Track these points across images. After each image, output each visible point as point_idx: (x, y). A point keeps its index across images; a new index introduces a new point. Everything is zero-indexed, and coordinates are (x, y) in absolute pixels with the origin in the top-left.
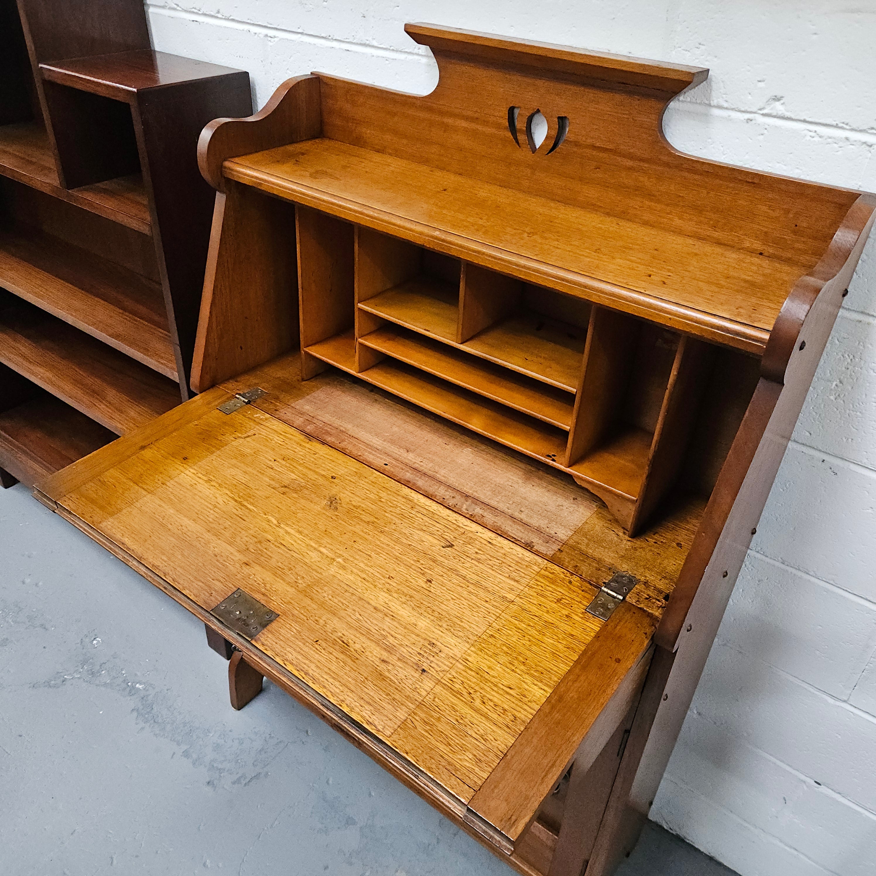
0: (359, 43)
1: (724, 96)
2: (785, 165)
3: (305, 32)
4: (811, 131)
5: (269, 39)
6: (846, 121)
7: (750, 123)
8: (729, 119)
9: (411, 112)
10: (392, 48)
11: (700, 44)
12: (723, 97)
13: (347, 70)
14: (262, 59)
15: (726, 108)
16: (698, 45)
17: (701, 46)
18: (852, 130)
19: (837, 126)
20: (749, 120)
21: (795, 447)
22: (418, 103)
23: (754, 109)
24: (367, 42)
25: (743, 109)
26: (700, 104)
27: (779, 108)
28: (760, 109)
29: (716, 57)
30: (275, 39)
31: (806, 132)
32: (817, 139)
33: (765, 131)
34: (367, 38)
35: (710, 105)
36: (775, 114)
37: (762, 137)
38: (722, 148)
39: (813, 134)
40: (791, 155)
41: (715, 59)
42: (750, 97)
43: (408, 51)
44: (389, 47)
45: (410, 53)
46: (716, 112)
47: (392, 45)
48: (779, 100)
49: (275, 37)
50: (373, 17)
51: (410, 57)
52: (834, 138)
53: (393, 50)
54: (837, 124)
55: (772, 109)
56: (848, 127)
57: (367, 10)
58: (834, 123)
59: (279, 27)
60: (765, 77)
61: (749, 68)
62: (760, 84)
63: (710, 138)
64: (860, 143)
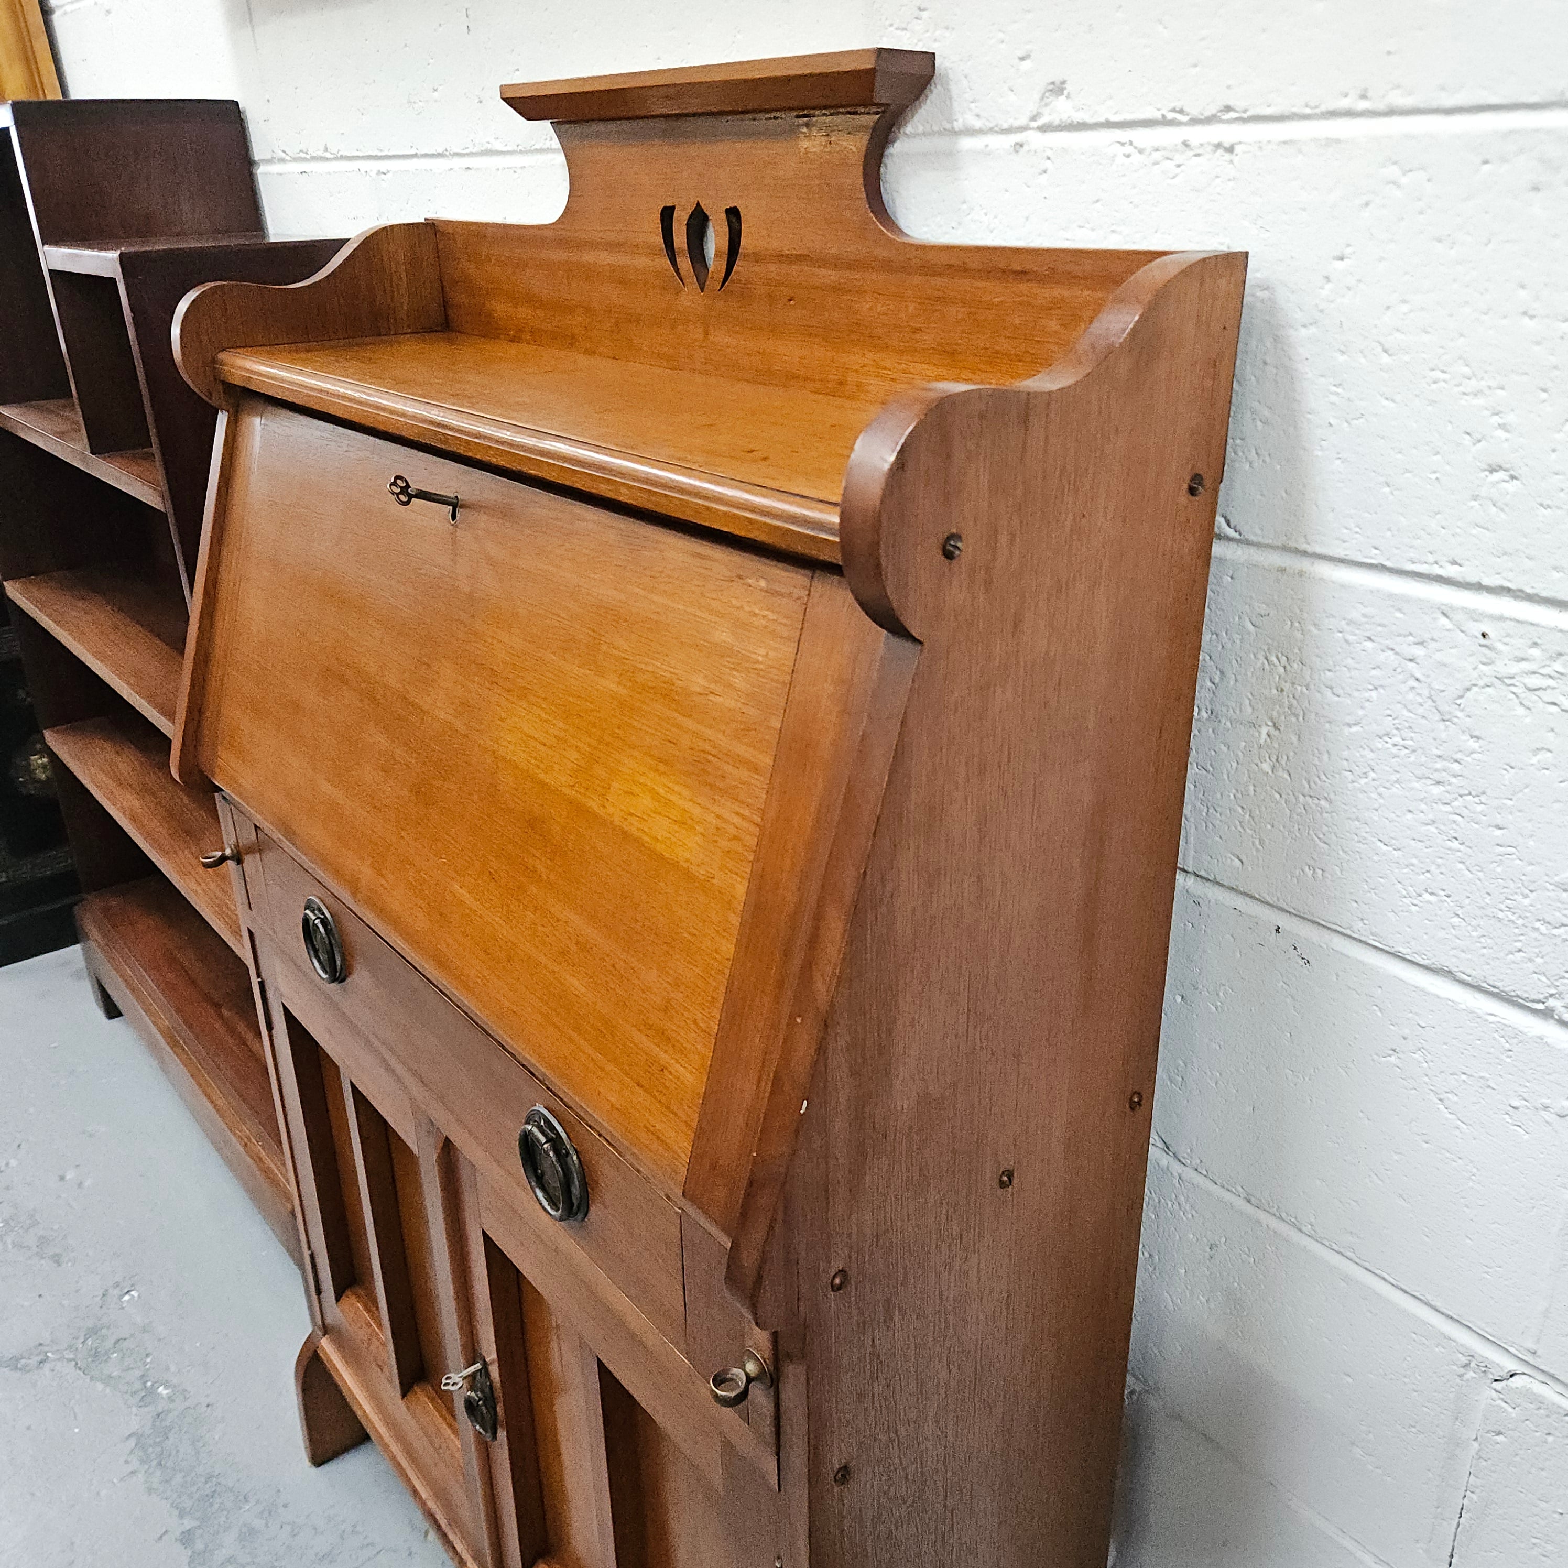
1: (973, 105)
2: (1093, 230)
4: (1123, 144)
5: (382, 176)
6: (1178, 105)
7: (1022, 152)
8: (987, 153)
11: (920, 9)
12: (970, 109)
15: (981, 132)
16: (917, 13)
17: (922, 13)
18: (1195, 121)
19: (1165, 122)
20: (1018, 147)
21: (1221, 898)
22: (549, 236)
23: (1023, 121)
24: (489, 146)
25: (1005, 126)
26: (940, 133)
27: (1062, 109)
28: (1033, 119)
29: (947, 28)
30: (389, 175)
31: (1116, 146)
32: (1136, 157)
33: (1049, 164)
34: (489, 139)
35: (955, 133)
36: (1057, 122)
37: (1045, 177)
38: (986, 219)
39: (1128, 149)
40: (1099, 205)
41: (947, 34)
42: (1012, 97)
46: (966, 143)
48: (1061, 90)
49: (388, 171)
52: (1165, 149)
54: (1163, 116)
55: (1052, 112)
56: (1184, 119)
58: (1158, 115)
59: (389, 153)
60: (1029, 47)
61: (1001, 35)
62: (1026, 65)
63: (964, 202)
64: (1210, 148)
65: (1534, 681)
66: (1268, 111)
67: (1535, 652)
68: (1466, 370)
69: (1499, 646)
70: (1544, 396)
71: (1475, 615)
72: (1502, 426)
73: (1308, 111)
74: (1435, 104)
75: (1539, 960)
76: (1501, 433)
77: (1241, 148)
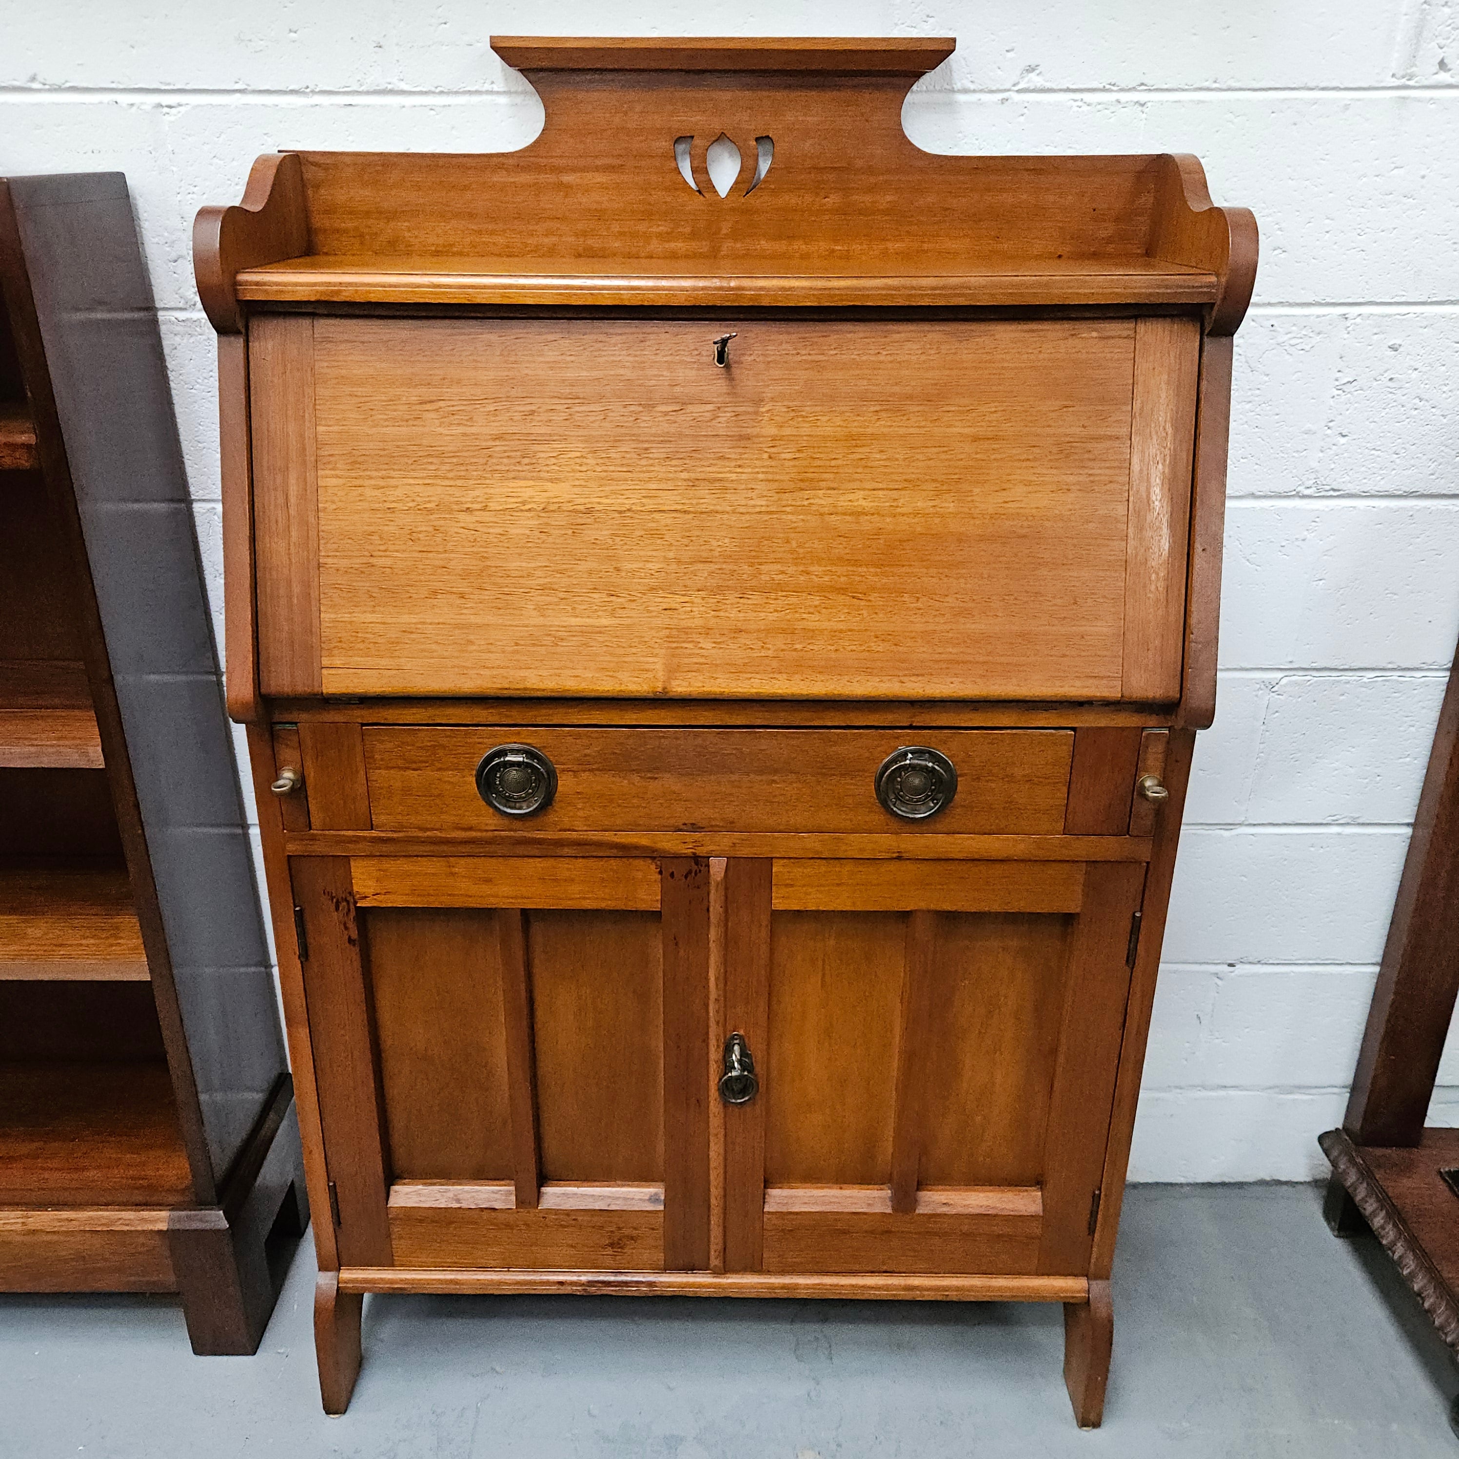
0: (372, 90)
1: (969, 76)
3: (249, 88)
4: (1077, 101)
5: (166, 110)
6: (1113, 82)
7: (1006, 103)
8: (980, 104)
9: (499, 178)
10: (439, 89)
11: (928, 16)
12: (967, 78)
13: (350, 138)
14: (150, 149)
15: (974, 91)
16: (925, 18)
18: (1122, 90)
19: (1104, 90)
20: (1004, 101)
22: (511, 161)
23: (1007, 86)
24: (390, 87)
25: (994, 88)
26: (940, 91)
27: (1035, 80)
28: (1014, 85)
29: (950, 29)
30: (180, 109)
31: (1072, 102)
32: (1085, 108)
33: (1025, 110)
34: (389, 80)
35: (953, 91)
36: (1032, 88)
37: (1022, 118)
38: (977, 142)
39: (1080, 103)
40: (1060, 134)
42: (999, 72)
43: (474, 89)
44: (433, 89)
45: (477, 92)
46: (961, 98)
47: (440, 84)
48: (1033, 70)
49: (180, 105)
50: (397, 44)
51: (475, 99)
52: (1104, 104)
53: (442, 92)
54: (1104, 87)
55: (1028, 82)
56: (1115, 88)
57: (385, 36)
58: (1101, 86)
59: (188, 87)
60: (1014, 45)
61: (993, 37)
62: (1009, 55)
63: (960, 132)
64: (1133, 104)
65: (1293, 342)
66: (1166, 87)
67: (1294, 328)
68: (1263, 205)
69: (1279, 329)
70: (1298, 213)
71: (1267, 317)
72: (1280, 229)
73: (1187, 87)
74: (1250, 86)
75: (1294, 471)
76: (1279, 232)
77: (1149, 104)
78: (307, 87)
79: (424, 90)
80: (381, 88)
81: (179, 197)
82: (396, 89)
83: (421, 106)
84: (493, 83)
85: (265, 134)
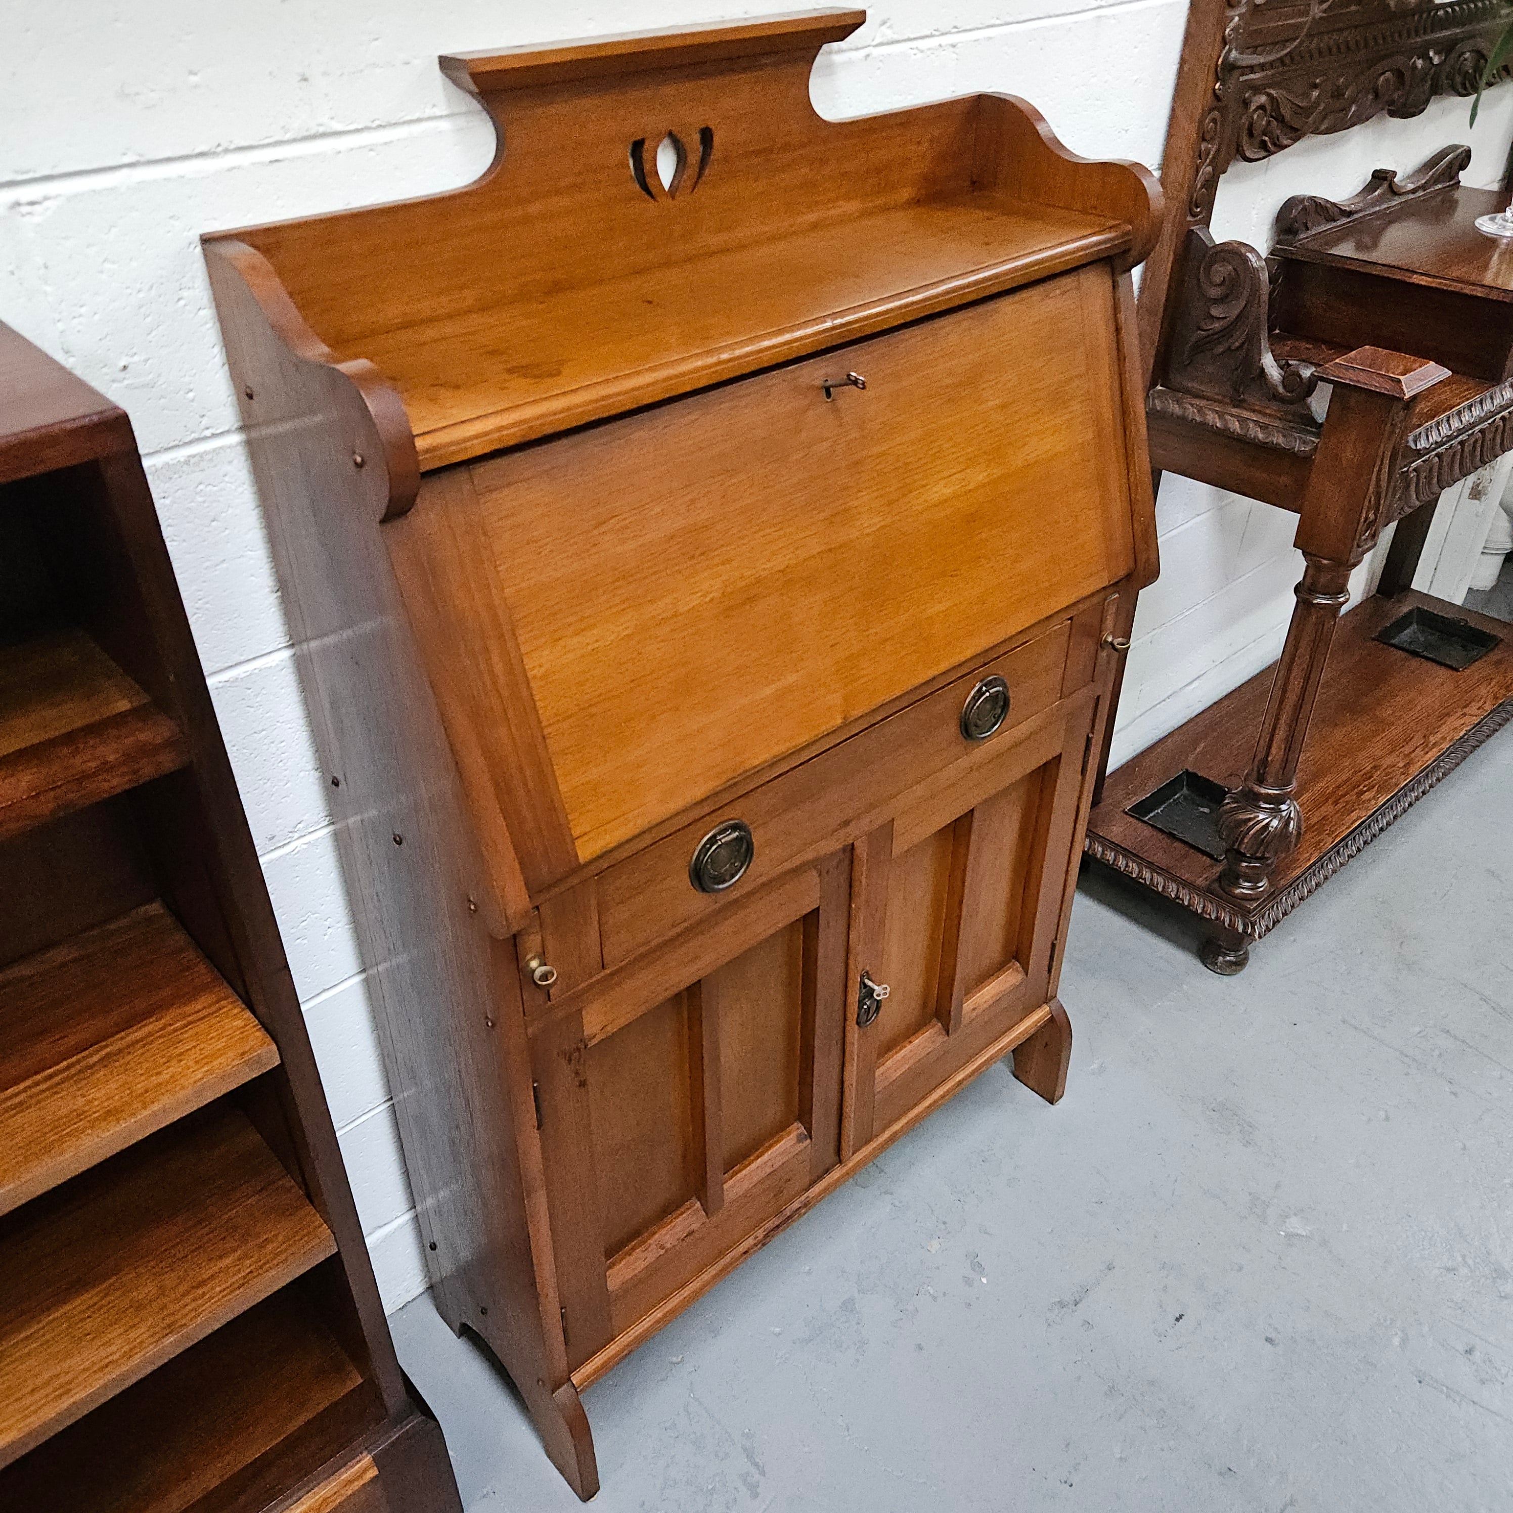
0: (299, 136)
3: (142, 159)
4: (913, 49)
5: (28, 209)
6: (937, 27)
7: (868, 59)
8: (851, 62)
10: (377, 123)
14: (10, 268)
15: (845, 51)
18: (942, 34)
19: (932, 36)
20: (867, 57)
23: (870, 42)
24: (321, 130)
25: (860, 46)
28: (873, 40)
30: (47, 204)
31: (910, 51)
32: (919, 55)
33: (881, 64)
35: (831, 52)
36: (886, 41)
37: (879, 71)
38: (849, 100)
39: (915, 51)
40: (903, 82)
44: (370, 124)
45: (419, 120)
46: (837, 58)
48: (885, 23)
49: (46, 198)
50: (324, 74)
51: (416, 129)
52: (931, 49)
53: (380, 126)
54: (932, 33)
55: (883, 36)
56: (938, 33)
57: (309, 65)
58: (929, 33)
64: (949, 46)
66: (969, 27)
73: (981, 26)
77: (959, 45)
78: (219, 145)
79: (360, 127)
80: (312, 132)
81: (60, 326)
82: (328, 131)
83: (360, 148)
84: (434, 106)
85: (171, 217)
